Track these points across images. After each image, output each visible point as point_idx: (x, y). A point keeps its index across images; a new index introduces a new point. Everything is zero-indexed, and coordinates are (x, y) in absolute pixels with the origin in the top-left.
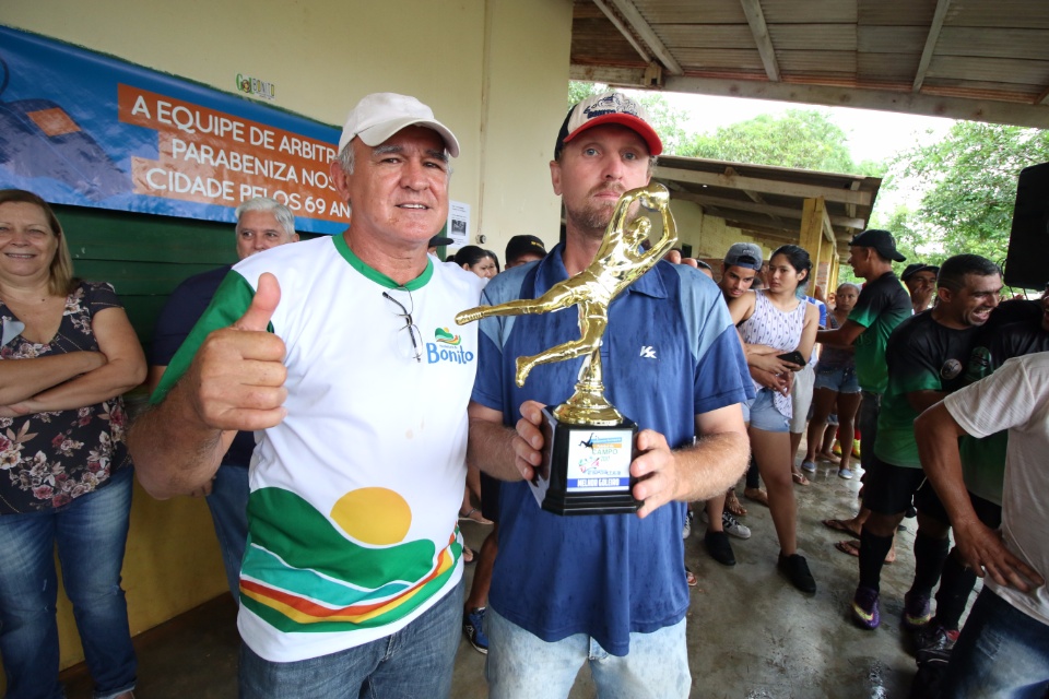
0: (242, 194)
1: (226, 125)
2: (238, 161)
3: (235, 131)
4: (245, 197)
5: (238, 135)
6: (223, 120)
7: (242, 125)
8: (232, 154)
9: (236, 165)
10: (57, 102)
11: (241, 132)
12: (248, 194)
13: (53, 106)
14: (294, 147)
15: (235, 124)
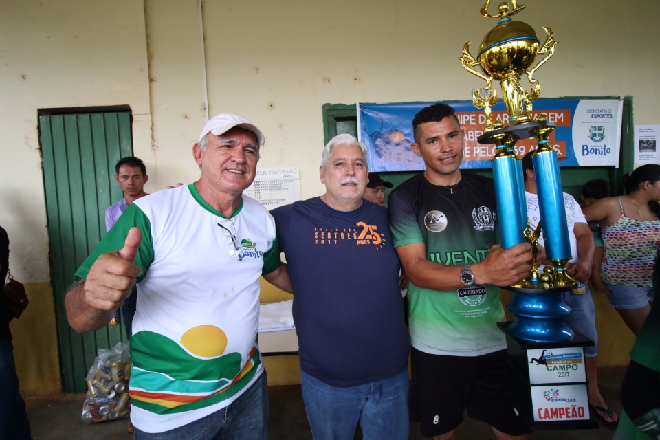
0: (475, 152)
1: (466, 118)
2: (472, 135)
3: (471, 120)
4: (476, 154)
5: (473, 121)
6: (465, 116)
7: (474, 115)
8: (469, 132)
9: (471, 138)
10: (398, 129)
11: (474, 119)
12: (478, 152)
13: (397, 131)
14: (504, 119)
15: (471, 116)
